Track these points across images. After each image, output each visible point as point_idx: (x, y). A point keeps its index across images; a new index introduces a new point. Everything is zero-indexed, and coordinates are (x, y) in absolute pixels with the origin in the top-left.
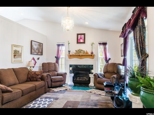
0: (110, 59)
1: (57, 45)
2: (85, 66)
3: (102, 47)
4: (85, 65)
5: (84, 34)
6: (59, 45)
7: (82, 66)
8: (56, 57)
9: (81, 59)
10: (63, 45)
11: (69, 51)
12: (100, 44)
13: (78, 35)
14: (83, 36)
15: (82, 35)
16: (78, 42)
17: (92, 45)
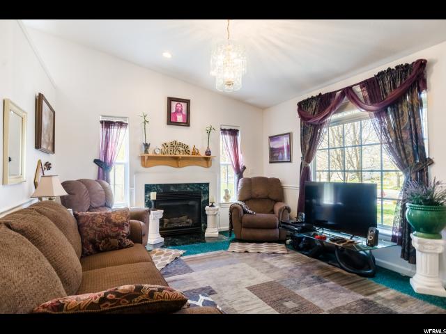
0: (244, 168)
1: (102, 122)
2: (188, 187)
3: (228, 138)
4: (190, 184)
5: (188, 102)
6: (107, 124)
7: (182, 187)
8: (96, 161)
9: (178, 167)
10: (121, 124)
11: (147, 146)
12: (224, 131)
13: (170, 100)
14: (184, 105)
15: (182, 103)
16: (171, 121)
17: (209, 133)
